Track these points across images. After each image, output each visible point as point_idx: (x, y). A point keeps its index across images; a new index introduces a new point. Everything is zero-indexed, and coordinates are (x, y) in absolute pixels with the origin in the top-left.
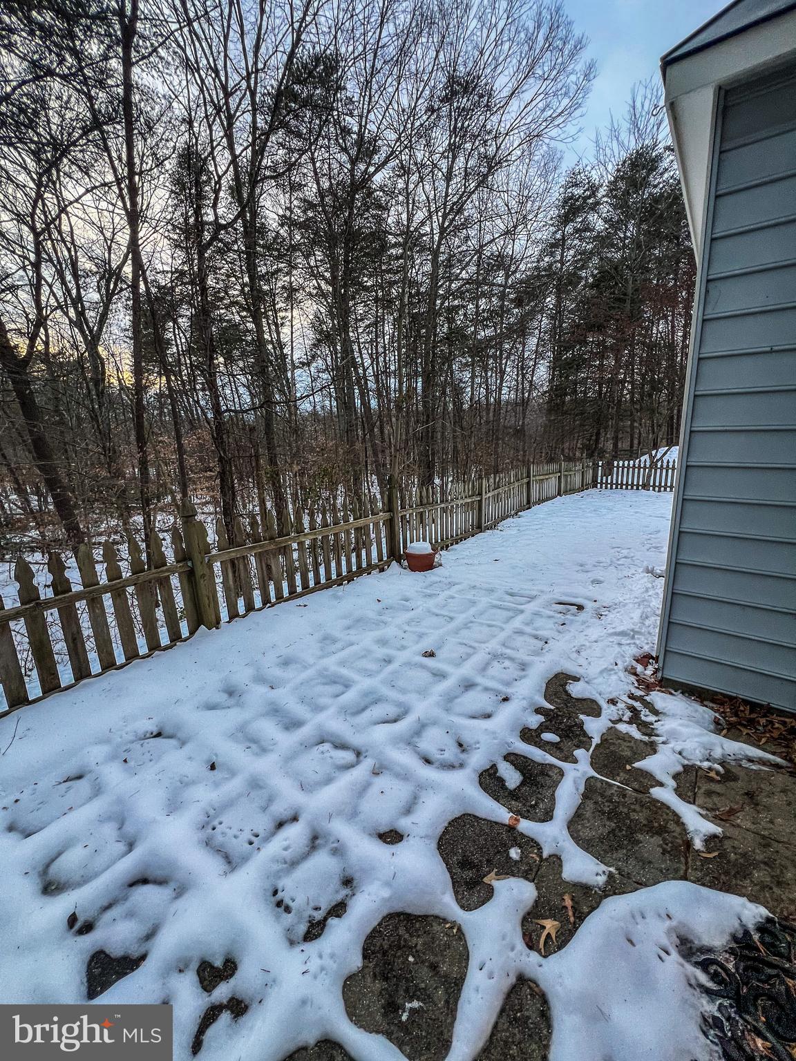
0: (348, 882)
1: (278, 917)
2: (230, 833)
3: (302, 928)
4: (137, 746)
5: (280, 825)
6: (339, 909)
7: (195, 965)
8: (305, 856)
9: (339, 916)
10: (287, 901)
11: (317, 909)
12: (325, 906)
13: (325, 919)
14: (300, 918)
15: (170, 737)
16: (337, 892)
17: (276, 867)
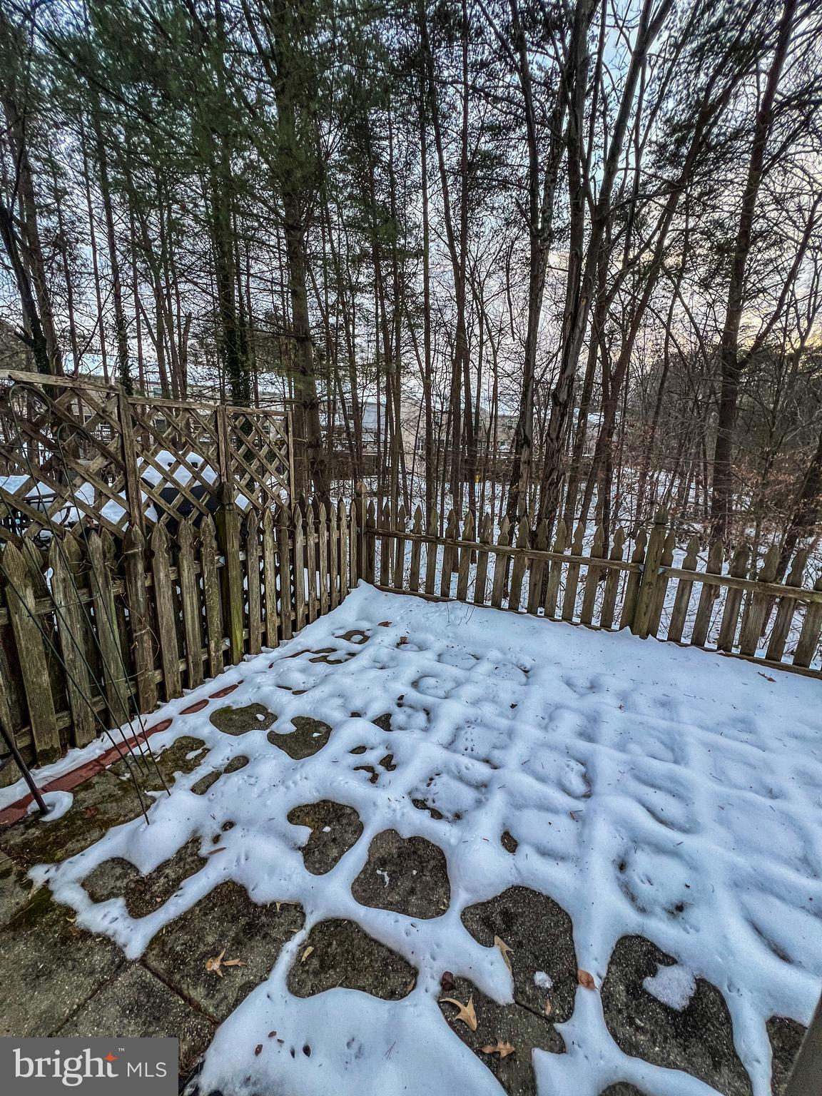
0: (458, 816)
1: (423, 781)
2: (468, 736)
3: (419, 797)
4: (510, 666)
5: (487, 761)
6: (436, 815)
7: (390, 752)
8: (469, 784)
9: (432, 816)
10: (433, 782)
11: (434, 801)
12: (437, 806)
13: (428, 808)
14: (426, 794)
15: (528, 677)
16: (449, 811)
17: (453, 768)
